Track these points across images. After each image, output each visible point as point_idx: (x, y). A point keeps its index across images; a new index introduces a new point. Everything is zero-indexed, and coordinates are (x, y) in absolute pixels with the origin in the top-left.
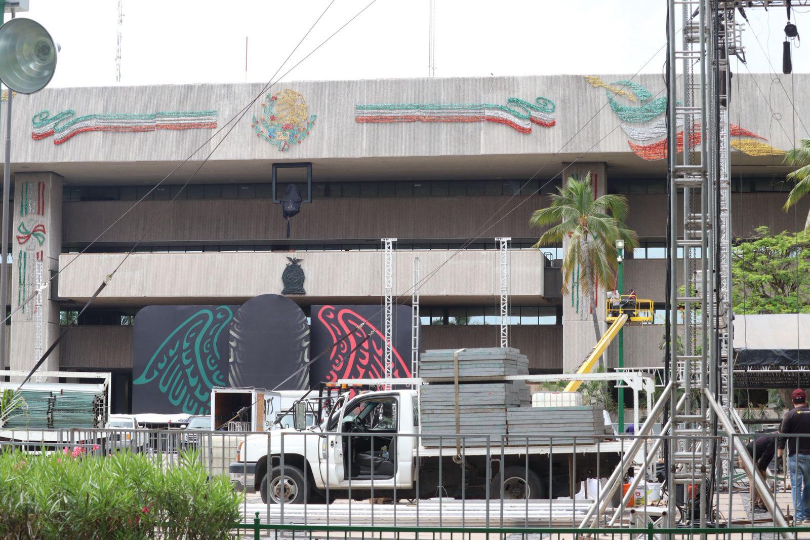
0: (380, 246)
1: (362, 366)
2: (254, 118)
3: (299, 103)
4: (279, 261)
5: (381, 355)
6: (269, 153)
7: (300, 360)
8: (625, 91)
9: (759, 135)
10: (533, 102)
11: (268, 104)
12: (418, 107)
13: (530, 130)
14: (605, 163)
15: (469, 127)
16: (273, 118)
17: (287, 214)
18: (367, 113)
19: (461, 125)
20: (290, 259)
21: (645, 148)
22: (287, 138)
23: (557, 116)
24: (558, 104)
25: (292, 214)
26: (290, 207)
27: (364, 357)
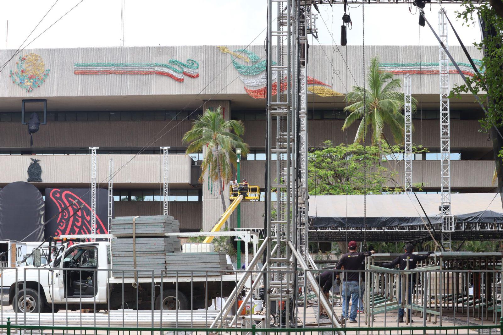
0: (88, 151)
1: (77, 227)
2: (11, 71)
3: (39, 62)
4: (25, 161)
5: (89, 220)
6: (20, 93)
7: (38, 223)
8: (242, 55)
9: (327, 84)
10: (185, 62)
11: (20, 63)
12: (113, 65)
13: (183, 79)
14: (229, 101)
15: (145, 78)
16: (23, 71)
17: (31, 131)
18: (82, 69)
19: (139, 76)
20: (32, 159)
21: (255, 91)
22: (31, 84)
23: (200, 71)
24: (200, 63)
25: (34, 131)
26: (33, 127)
27: (78, 222)
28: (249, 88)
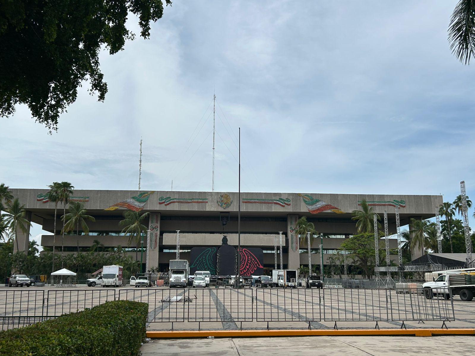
2: (217, 201)
3: (229, 197)
4: (221, 236)
6: (221, 209)
8: (307, 197)
9: (339, 208)
10: (285, 199)
11: (221, 197)
12: (257, 200)
13: (284, 206)
15: (270, 205)
16: (222, 201)
17: (223, 225)
18: (245, 201)
19: (268, 204)
20: (224, 236)
21: (312, 211)
22: (226, 206)
23: (291, 203)
24: (291, 200)
25: (225, 224)
26: (225, 223)
28: (310, 210)
